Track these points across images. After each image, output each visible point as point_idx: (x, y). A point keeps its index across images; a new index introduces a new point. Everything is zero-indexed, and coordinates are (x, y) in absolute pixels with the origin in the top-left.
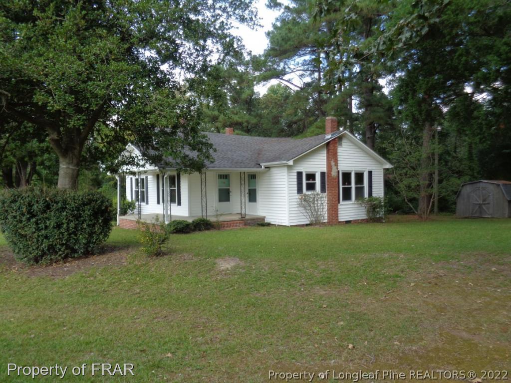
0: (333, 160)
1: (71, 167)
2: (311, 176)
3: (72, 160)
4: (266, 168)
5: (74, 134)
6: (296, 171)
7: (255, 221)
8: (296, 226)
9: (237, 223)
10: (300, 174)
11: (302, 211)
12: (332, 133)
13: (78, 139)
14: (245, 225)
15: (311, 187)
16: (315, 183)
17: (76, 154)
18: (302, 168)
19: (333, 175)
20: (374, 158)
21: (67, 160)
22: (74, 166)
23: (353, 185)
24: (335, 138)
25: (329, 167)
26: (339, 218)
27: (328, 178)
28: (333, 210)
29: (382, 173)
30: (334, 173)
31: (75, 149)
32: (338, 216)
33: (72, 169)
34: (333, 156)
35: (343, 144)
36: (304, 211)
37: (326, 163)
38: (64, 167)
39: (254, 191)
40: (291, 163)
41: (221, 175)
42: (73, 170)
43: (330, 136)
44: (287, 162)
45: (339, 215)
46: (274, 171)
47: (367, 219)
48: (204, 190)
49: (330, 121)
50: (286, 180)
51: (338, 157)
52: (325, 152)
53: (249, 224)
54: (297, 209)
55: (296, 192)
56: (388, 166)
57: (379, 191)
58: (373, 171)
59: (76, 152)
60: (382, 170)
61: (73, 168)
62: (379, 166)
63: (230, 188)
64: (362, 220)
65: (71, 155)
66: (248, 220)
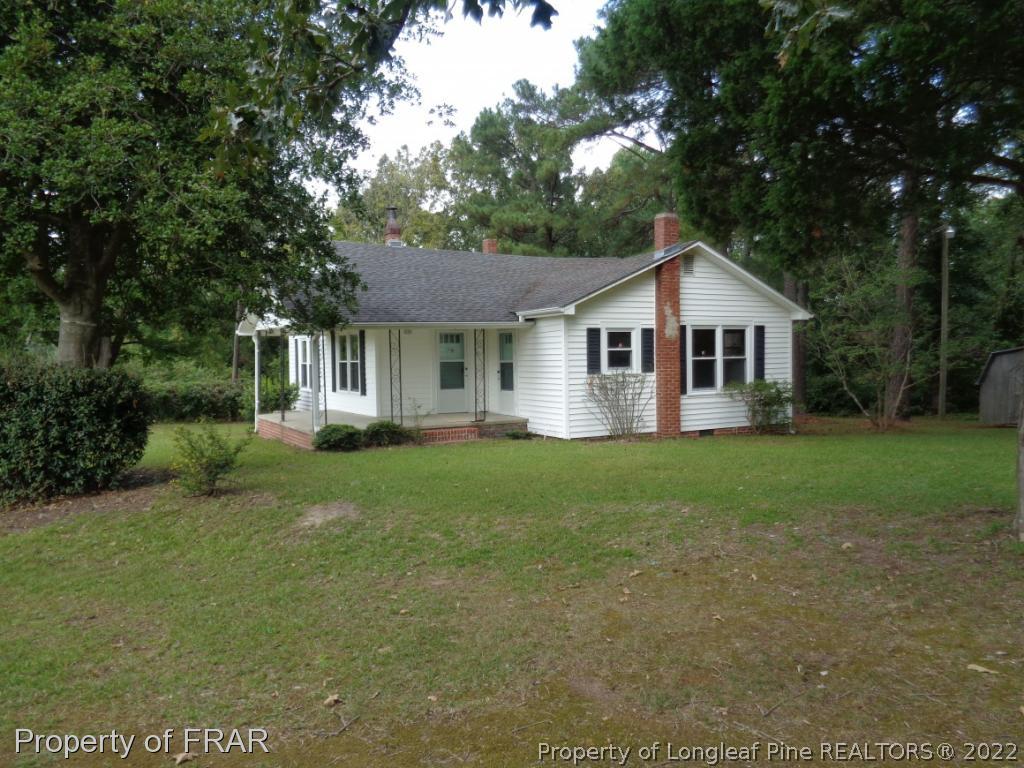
0: (668, 303)
1: (78, 322)
2: (620, 338)
3: (82, 309)
4: (527, 320)
5: (84, 260)
6: (585, 327)
7: (505, 427)
8: (585, 439)
9: (462, 432)
10: (593, 335)
11: (593, 410)
12: (668, 248)
13: (94, 270)
14: (481, 435)
15: (620, 360)
16: (629, 352)
17: (88, 297)
18: (598, 322)
19: (667, 336)
20: (770, 299)
21: (71, 309)
22: (85, 321)
23: (719, 356)
24: (675, 258)
25: (661, 318)
26: (683, 424)
27: (658, 341)
28: (670, 409)
29: (790, 330)
30: (671, 331)
31: (86, 287)
32: (679, 421)
33: (80, 326)
34: (670, 297)
35: (696, 269)
36: (598, 410)
37: (654, 311)
38: (67, 321)
39: (510, 366)
40: (570, 310)
41: (446, 336)
42: (84, 328)
43: (662, 254)
44: (562, 310)
45: (682, 418)
46: (543, 326)
47: (749, 428)
48: (396, 366)
49: (662, 223)
50: (562, 345)
51: (681, 296)
52: (654, 288)
53: (492, 435)
54: (582, 405)
55: (585, 369)
56: (802, 315)
57: (781, 368)
58: (766, 325)
59: (89, 293)
60: (790, 325)
61: (84, 323)
62: (782, 315)
63: (465, 361)
64: (739, 428)
65: (78, 299)
66: (490, 426)
